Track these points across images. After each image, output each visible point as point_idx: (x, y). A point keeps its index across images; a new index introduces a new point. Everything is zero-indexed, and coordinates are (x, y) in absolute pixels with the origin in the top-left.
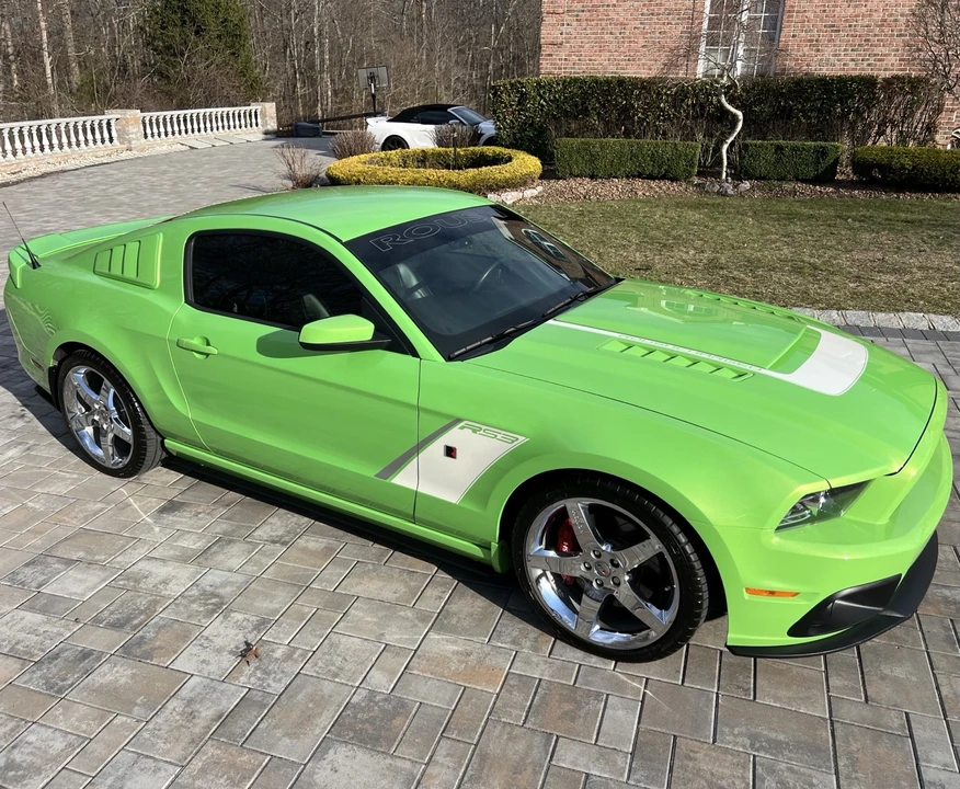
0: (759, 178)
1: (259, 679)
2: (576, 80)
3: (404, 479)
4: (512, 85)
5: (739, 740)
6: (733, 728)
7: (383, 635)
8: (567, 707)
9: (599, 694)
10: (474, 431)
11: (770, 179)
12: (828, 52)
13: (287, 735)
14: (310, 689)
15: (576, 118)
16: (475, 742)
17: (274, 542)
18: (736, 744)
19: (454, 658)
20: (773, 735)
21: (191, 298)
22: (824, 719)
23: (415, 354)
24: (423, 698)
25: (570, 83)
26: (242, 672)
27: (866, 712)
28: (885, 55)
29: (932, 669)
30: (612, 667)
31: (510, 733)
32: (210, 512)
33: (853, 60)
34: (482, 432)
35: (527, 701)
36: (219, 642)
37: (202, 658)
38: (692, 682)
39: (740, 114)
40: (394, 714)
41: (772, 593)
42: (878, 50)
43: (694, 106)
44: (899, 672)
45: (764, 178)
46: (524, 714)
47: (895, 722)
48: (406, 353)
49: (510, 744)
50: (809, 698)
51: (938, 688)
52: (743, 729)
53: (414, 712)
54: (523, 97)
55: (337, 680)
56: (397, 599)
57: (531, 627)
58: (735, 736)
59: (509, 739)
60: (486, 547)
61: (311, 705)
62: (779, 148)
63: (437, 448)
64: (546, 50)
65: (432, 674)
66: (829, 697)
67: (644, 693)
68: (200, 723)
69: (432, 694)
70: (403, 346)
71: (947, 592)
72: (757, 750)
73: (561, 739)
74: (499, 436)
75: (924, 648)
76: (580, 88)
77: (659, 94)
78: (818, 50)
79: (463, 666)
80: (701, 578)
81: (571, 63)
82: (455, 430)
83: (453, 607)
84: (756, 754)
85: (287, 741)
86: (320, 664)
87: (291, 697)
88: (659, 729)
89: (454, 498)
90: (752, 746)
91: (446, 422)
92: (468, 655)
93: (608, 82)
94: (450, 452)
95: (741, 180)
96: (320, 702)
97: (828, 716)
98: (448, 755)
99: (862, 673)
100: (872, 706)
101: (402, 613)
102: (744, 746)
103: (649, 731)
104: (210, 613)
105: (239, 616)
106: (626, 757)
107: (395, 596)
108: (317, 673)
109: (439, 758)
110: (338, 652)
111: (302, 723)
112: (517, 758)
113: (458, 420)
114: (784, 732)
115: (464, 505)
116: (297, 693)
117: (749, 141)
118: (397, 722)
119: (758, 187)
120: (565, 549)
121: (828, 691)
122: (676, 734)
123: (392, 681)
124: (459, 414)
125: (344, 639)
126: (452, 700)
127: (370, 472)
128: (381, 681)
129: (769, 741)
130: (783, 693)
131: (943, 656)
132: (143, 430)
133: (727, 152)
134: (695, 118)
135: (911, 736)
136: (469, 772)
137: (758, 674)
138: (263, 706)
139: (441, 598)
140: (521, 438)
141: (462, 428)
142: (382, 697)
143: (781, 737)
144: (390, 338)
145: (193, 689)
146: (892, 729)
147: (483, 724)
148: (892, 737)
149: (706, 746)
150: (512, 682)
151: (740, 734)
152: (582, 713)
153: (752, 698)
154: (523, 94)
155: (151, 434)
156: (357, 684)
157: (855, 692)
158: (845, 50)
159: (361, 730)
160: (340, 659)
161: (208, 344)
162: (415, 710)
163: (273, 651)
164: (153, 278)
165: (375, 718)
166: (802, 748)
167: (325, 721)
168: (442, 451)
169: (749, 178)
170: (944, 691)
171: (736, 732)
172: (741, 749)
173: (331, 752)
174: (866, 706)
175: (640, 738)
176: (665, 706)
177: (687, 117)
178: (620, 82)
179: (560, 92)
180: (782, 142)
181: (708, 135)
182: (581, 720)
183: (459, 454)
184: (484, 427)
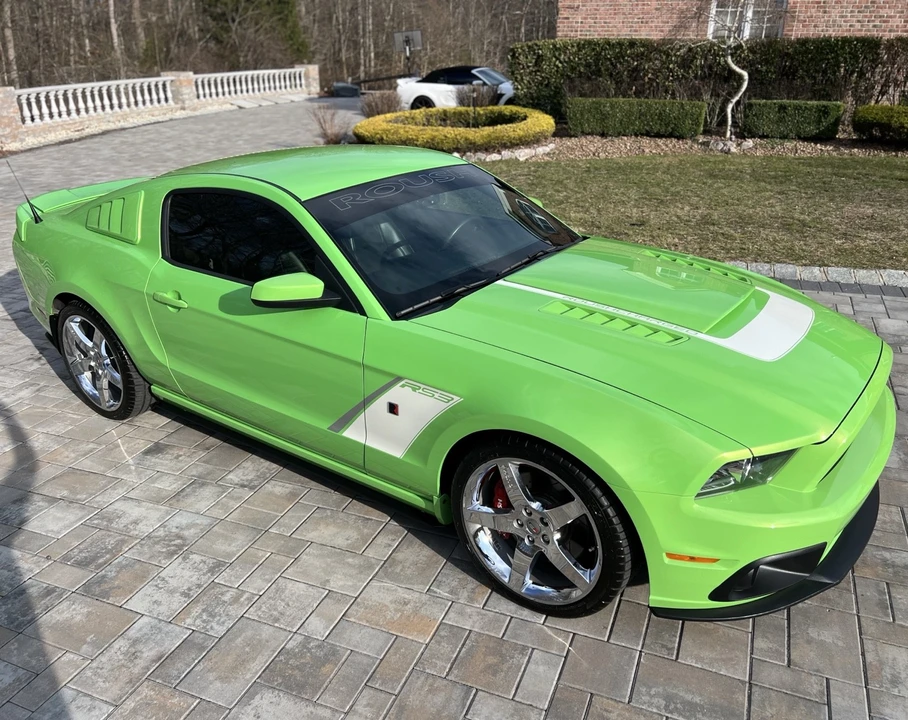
0: (762, 137)
1: (204, 621)
2: (589, 43)
3: (352, 433)
4: (529, 47)
5: (655, 700)
6: (651, 688)
7: (328, 581)
8: (491, 660)
9: (525, 648)
10: (414, 390)
11: (772, 137)
12: (835, 13)
13: (220, 679)
14: (249, 633)
15: (589, 78)
16: (396, 692)
17: (243, 486)
18: (651, 704)
19: (392, 607)
20: (689, 697)
21: (168, 254)
22: (743, 682)
23: (362, 312)
24: (355, 646)
25: (584, 45)
26: (190, 613)
27: (787, 676)
28: (891, 17)
29: (861, 634)
30: (542, 622)
31: (431, 685)
32: (191, 454)
33: (859, 21)
34: (421, 391)
35: (453, 653)
36: (173, 583)
37: (155, 598)
38: (617, 639)
39: (745, 74)
40: (325, 661)
41: (692, 559)
42: (883, 12)
43: (702, 67)
44: (827, 636)
45: (767, 137)
46: (449, 666)
47: (814, 687)
48: (354, 312)
49: (430, 696)
50: (732, 659)
51: (863, 654)
52: (661, 690)
53: (343, 660)
54: (539, 59)
55: (276, 625)
56: (348, 545)
57: (470, 578)
58: (652, 696)
59: (429, 691)
60: (429, 499)
61: (247, 649)
62: (783, 108)
63: (381, 404)
64: (563, 13)
65: (367, 621)
66: (752, 659)
67: (569, 650)
68: (141, 663)
69: (364, 642)
70: (352, 304)
71: (887, 555)
72: (671, 712)
73: (480, 693)
74: (436, 395)
75: (855, 612)
76: (594, 49)
77: (668, 55)
78: (825, 12)
79: (398, 615)
80: (623, 542)
81: (587, 26)
82: (397, 387)
83: (399, 556)
84: (669, 715)
85: (218, 684)
86: (264, 608)
87: (230, 640)
88: (578, 687)
89: (398, 453)
90: (666, 708)
91: (388, 380)
92: (406, 604)
93: (620, 44)
94: (393, 409)
95: (744, 138)
96: (256, 646)
97: (747, 679)
98: (368, 705)
99: (789, 636)
100: (793, 670)
101: (350, 560)
102: (658, 708)
103: (566, 688)
104: (171, 554)
105: (196, 558)
106: (540, 714)
107: (346, 543)
108: (259, 617)
109: (359, 708)
110: (283, 597)
111: (236, 667)
112: (433, 710)
113: (399, 379)
114: (701, 695)
115: (408, 460)
116: (237, 637)
117: (753, 101)
118: (324, 670)
119: (761, 145)
120: (500, 506)
121: (752, 653)
122: (593, 692)
123: (327, 628)
124: (400, 373)
125: (290, 585)
126: (382, 649)
127: (324, 425)
128: (318, 628)
129: (685, 703)
130: (706, 654)
131: (874, 620)
132: (131, 376)
133: (733, 110)
134: (703, 79)
135: (829, 704)
137: (684, 633)
138: (202, 648)
139: (390, 546)
140: (456, 398)
141: (403, 386)
142: (316, 643)
143: (697, 699)
144: (339, 296)
145: (141, 629)
146: (810, 695)
147: (407, 674)
148: (809, 704)
149: (621, 705)
150: (443, 633)
151: (657, 695)
152: (505, 667)
153: (674, 658)
154: (539, 56)
156: (294, 630)
157: (778, 654)
158: (852, 12)
159: (291, 676)
160: (283, 604)
161: (180, 298)
162: (345, 658)
163: (222, 594)
164: (134, 234)
165: (305, 664)
166: (716, 712)
167: (258, 666)
168: (386, 408)
169: (753, 136)
170: (870, 657)
171: (653, 692)
172: (655, 710)
173: (258, 697)
174: (789, 671)
175: (557, 695)
176: (585, 664)
177: (696, 77)
178: (632, 44)
179: (575, 54)
180: (785, 101)
181: (715, 94)
182: (503, 674)
183: (400, 410)
184: (423, 386)
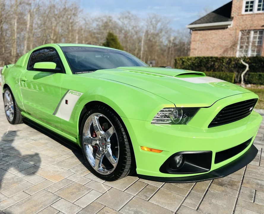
0: (254, 84)
2: (198, 57)
3: (58, 115)
4: (180, 59)
6: (131, 208)
8: (74, 191)
10: (72, 93)
11: (257, 84)
16: (32, 195)
17: (33, 140)
19: (52, 172)
21: (28, 68)
22: (173, 212)
23: (65, 73)
24: (29, 180)
27: (194, 213)
29: (236, 204)
30: (102, 183)
31: (46, 194)
34: (73, 94)
35: (62, 187)
38: (128, 191)
39: (247, 65)
41: (151, 150)
43: (234, 64)
44: (220, 203)
46: (57, 190)
48: (63, 73)
50: (172, 204)
52: (135, 209)
53: (22, 183)
58: (129, 210)
59: (44, 196)
60: (76, 138)
62: (260, 75)
63: (64, 101)
65: (40, 175)
66: (181, 205)
67: (106, 192)
69: (34, 179)
70: (63, 71)
71: (259, 182)
73: (62, 199)
74: (77, 94)
75: (237, 197)
76: (200, 59)
88: (101, 203)
89: (68, 119)
91: (66, 91)
92: (57, 172)
94: (67, 102)
95: (247, 84)
97: (175, 211)
98: (18, 197)
99: (202, 200)
100: (198, 212)
101: (49, 159)
103: (97, 203)
106: (80, 209)
107: (52, 155)
109: (15, 197)
112: (40, 201)
113: (69, 90)
115: (70, 122)
117: (251, 73)
118: (13, 185)
119: (253, 86)
120: (94, 136)
121: (182, 204)
122: (106, 205)
126: (38, 182)
127: (52, 113)
130: (162, 201)
131: (244, 201)
133: (244, 76)
134: (234, 68)
136: (20, 203)
140: (82, 93)
141: (69, 93)
142: (18, 178)
144: (60, 69)
147: (40, 190)
149: (115, 211)
150: (63, 181)
152: (77, 193)
153: (148, 200)
154: (184, 61)
155: (18, 110)
156: (14, 174)
157: (194, 205)
161: (26, 78)
164: (23, 64)
165: (8, 183)
169: (250, 83)
170: (237, 212)
171: (131, 209)
174: (196, 212)
175: (91, 204)
176: (110, 197)
177: (232, 67)
178: (212, 58)
179: (194, 60)
180: (261, 73)
181: (238, 72)
182: (75, 195)
183: (68, 102)
184: (74, 91)
